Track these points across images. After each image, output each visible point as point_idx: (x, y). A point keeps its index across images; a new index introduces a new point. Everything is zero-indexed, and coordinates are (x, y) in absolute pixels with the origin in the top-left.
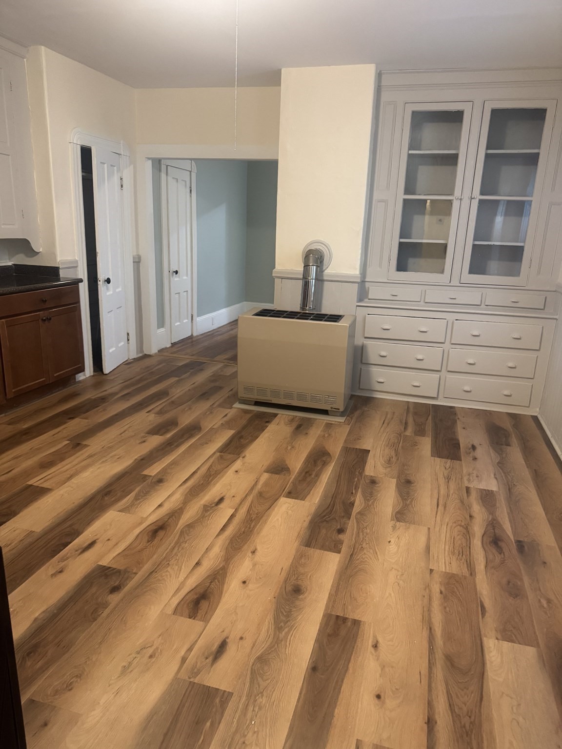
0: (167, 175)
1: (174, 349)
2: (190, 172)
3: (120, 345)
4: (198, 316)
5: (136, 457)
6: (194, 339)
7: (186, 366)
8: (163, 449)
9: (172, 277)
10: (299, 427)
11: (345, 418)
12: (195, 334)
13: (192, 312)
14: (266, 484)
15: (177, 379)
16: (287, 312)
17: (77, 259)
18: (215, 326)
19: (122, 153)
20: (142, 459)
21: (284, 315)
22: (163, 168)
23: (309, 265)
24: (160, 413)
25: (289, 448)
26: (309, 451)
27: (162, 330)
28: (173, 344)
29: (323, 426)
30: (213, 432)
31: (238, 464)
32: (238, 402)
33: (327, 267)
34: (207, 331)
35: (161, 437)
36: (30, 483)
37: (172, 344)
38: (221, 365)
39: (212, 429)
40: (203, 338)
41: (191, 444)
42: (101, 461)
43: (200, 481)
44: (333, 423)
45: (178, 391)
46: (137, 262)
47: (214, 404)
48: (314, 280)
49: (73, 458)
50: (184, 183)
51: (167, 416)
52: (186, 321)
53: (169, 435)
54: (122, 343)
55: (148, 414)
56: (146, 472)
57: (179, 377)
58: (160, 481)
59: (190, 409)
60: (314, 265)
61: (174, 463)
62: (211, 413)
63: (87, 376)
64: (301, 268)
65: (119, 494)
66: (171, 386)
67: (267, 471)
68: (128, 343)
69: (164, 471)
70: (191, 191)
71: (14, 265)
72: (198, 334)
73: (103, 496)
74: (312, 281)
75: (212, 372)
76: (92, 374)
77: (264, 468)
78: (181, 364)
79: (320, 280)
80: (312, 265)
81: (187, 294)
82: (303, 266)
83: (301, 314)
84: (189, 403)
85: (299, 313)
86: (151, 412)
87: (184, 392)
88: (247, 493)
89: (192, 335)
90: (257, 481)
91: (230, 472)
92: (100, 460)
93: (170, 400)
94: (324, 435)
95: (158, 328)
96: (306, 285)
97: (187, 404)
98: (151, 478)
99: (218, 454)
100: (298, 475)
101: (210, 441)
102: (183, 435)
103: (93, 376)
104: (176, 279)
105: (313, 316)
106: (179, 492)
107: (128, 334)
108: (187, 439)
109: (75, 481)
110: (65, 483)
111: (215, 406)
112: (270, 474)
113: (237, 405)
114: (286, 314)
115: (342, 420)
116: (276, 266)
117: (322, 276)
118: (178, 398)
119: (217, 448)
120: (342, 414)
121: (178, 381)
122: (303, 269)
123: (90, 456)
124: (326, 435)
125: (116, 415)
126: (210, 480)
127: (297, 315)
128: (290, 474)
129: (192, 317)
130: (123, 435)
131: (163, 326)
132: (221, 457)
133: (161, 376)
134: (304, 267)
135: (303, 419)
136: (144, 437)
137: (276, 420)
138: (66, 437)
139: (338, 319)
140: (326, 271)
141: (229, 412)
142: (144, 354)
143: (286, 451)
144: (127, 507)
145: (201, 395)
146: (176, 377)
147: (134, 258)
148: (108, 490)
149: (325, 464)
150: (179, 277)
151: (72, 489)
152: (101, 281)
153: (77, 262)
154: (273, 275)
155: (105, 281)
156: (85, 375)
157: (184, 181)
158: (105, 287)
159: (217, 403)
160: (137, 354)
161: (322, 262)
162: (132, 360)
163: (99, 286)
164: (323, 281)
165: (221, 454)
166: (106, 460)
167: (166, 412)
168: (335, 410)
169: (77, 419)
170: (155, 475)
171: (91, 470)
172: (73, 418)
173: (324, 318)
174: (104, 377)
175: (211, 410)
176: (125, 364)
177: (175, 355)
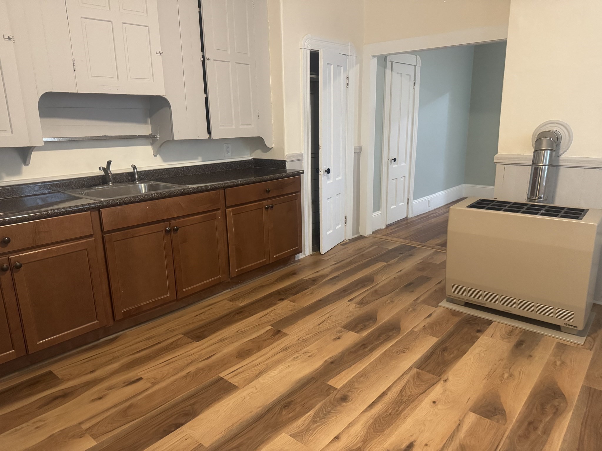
0: (392, 71)
1: (389, 232)
2: (415, 66)
3: (337, 228)
4: (414, 199)
5: (326, 358)
6: (409, 221)
7: (395, 250)
8: (355, 352)
9: (391, 164)
10: (519, 344)
11: (585, 338)
12: (410, 216)
13: (409, 196)
14: (471, 433)
15: (385, 264)
16: (509, 203)
17: (302, 152)
18: (431, 209)
19: (349, 54)
20: (332, 363)
21: (507, 208)
22: (389, 64)
23: (542, 150)
24: (361, 303)
25: (506, 375)
26: (533, 386)
27: (378, 213)
28: (388, 226)
29: (553, 347)
30: (414, 336)
31: (436, 392)
32: (445, 300)
33: (565, 150)
34: (423, 213)
35: (357, 334)
36: (221, 375)
37: (386, 225)
38: (432, 251)
39: (412, 332)
40: (418, 220)
41: (386, 351)
42: (292, 358)
43: (387, 410)
44: (568, 343)
45: (384, 278)
46: (358, 152)
47: (418, 298)
48: (547, 167)
49: (268, 348)
50: (408, 77)
51: (368, 308)
52: (402, 203)
53: (365, 334)
54: (340, 226)
55: (349, 303)
56: (331, 382)
57: (387, 262)
58: (344, 399)
59: (392, 302)
60: (547, 150)
61: (363, 375)
62: (414, 310)
63: (306, 256)
64: (530, 153)
65: (298, 409)
66: (377, 272)
67: (474, 410)
68: (345, 225)
69: (350, 385)
70: (414, 84)
71: (253, 159)
72: (413, 216)
73: (281, 408)
74: (545, 168)
75: (421, 259)
76: (311, 253)
77: (470, 404)
78: (391, 248)
79: (554, 165)
80: (545, 150)
81: (405, 179)
82: (533, 150)
83: (528, 206)
84: (393, 294)
85: (526, 205)
86: (353, 301)
87: (389, 279)
88: (445, 442)
89: (407, 217)
90: (459, 425)
91: (426, 402)
92: (291, 355)
93: (374, 289)
94: (555, 362)
95: (374, 211)
96: (536, 172)
97: (389, 295)
98: (335, 392)
99: (415, 370)
100: (517, 424)
101: (408, 349)
102: (379, 335)
103: (312, 255)
104: (394, 165)
105: (544, 209)
106: (362, 422)
107: (346, 217)
108: (382, 343)
109: (262, 380)
110: (252, 382)
111: (419, 301)
112: (478, 416)
113: (445, 304)
114: (509, 205)
115: (581, 341)
116: (499, 151)
117: (558, 161)
118: (382, 287)
119: (415, 361)
120: (580, 334)
121: (385, 267)
122: (532, 154)
123: (285, 349)
124: (558, 363)
125: (320, 300)
126: (400, 409)
127: (522, 208)
128: (506, 422)
129: (408, 200)
130: (321, 326)
131: (379, 210)
132: (418, 374)
133: (370, 260)
134: (535, 151)
135: (525, 333)
136: (340, 332)
137: (490, 330)
138: (269, 322)
139: (580, 214)
140: (562, 156)
141: (435, 311)
142: (359, 235)
143: (501, 381)
144: (301, 432)
145: (406, 286)
146: (384, 261)
147: (355, 149)
148: (288, 400)
149: (558, 413)
150: (397, 164)
151: (256, 391)
152: (322, 172)
153: (302, 155)
154: (495, 161)
155: (326, 171)
156: (305, 254)
157: (409, 75)
158: (325, 177)
159: (421, 299)
160: (353, 235)
161: (558, 145)
162: (348, 241)
163: (320, 176)
164: (558, 167)
165: (418, 370)
166: (298, 357)
167: (367, 303)
168: (570, 327)
169: (286, 301)
170: (341, 389)
171: (280, 367)
172: (282, 300)
173: (560, 212)
174: (321, 257)
175: (414, 307)
176: (340, 245)
177: (387, 238)
